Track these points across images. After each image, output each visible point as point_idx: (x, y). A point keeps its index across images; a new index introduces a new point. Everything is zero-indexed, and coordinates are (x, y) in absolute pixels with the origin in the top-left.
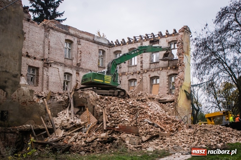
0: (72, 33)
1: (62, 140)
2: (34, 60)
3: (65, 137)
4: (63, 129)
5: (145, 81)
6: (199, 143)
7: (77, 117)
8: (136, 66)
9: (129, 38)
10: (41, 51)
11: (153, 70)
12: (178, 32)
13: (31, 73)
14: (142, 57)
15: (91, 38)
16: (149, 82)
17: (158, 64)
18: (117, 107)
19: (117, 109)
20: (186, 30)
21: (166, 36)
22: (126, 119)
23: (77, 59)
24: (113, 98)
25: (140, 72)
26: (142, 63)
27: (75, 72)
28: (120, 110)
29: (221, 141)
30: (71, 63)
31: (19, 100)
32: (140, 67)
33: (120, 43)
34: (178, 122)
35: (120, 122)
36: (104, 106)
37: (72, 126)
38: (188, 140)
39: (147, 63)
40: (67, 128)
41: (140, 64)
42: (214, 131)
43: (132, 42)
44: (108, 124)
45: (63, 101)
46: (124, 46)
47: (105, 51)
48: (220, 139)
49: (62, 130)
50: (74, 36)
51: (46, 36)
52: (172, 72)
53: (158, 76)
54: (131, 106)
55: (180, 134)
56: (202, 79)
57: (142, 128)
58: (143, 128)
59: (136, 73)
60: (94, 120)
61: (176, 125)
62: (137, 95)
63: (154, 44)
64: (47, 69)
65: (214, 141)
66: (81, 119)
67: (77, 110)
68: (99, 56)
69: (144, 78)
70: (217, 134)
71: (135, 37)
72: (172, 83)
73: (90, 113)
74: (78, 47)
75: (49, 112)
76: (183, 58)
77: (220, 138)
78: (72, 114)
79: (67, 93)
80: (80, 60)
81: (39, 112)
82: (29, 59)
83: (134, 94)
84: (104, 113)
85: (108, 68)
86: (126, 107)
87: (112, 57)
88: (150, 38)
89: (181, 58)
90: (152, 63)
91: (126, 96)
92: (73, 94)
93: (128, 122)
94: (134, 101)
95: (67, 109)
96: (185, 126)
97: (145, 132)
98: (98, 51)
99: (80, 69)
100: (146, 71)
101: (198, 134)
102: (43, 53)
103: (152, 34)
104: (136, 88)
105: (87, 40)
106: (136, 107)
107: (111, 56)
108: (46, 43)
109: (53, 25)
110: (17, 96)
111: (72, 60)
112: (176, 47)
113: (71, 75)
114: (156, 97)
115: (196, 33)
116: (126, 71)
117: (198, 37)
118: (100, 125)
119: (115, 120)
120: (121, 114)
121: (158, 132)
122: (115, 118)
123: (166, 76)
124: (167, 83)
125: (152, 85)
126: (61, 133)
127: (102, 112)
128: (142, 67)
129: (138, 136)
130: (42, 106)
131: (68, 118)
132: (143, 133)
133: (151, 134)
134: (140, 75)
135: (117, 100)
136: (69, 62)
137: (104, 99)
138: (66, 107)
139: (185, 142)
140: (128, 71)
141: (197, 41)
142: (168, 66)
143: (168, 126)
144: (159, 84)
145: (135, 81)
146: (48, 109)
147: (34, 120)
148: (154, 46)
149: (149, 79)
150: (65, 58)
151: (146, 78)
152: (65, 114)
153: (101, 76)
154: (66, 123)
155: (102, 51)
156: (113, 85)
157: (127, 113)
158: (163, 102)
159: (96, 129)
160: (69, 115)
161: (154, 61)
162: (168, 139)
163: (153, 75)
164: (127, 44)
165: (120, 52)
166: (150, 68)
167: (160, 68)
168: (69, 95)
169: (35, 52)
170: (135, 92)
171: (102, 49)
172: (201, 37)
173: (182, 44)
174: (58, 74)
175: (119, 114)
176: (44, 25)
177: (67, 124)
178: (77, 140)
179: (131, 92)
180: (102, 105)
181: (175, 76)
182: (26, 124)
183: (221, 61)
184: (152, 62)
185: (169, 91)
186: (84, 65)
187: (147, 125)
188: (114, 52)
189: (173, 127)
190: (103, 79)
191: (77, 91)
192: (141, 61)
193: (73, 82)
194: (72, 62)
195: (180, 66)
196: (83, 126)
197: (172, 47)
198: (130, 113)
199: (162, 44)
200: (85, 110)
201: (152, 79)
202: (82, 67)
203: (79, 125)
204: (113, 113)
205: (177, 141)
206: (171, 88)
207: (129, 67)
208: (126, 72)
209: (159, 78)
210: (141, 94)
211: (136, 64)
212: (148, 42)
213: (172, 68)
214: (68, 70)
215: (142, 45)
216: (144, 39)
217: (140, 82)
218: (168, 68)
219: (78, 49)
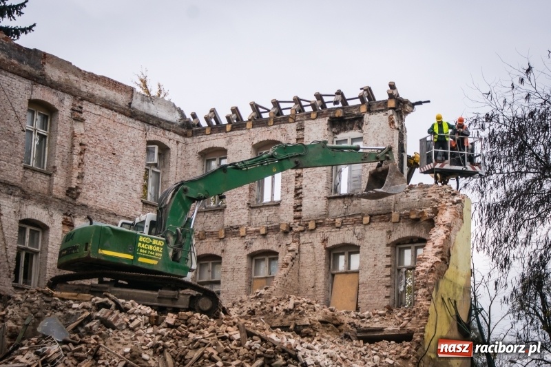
0: (55, 79)
5: (309, 260)
8: (278, 204)
9: (255, 107)
11: (338, 221)
14: (300, 175)
15: (121, 99)
16: (323, 263)
17: (355, 202)
19: (212, 359)
21: (390, 105)
23: (69, 174)
25: (291, 229)
26: (298, 194)
27: (58, 218)
28: (220, 364)
30: (46, 186)
32: (292, 210)
33: (224, 121)
39: (317, 195)
41: (290, 200)
43: (267, 120)
46: (238, 132)
47: (169, 149)
50: (62, 91)
52: (405, 231)
53: (356, 242)
56: (507, 260)
59: (276, 229)
62: (280, 308)
63: (345, 130)
68: (148, 165)
69: (304, 248)
71: (276, 103)
72: (404, 270)
74: (72, 129)
80: (81, 177)
83: (267, 306)
85: (160, 210)
87: (194, 170)
88: (331, 110)
90: (335, 198)
98: (143, 146)
99: (78, 210)
100: (312, 226)
103: (339, 93)
104: (275, 285)
105: (108, 105)
107: (188, 165)
111: (50, 175)
113: (44, 228)
114: (347, 321)
115: (489, 98)
116: (242, 223)
117: (498, 112)
123: (384, 245)
124: (388, 271)
125: (332, 275)
128: (297, 208)
134: (289, 240)
136: (39, 183)
140: (249, 224)
141: (494, 126)
142: (393, 211)
144: (357, 272)
145: (271, 260)
149: (321, 254)
150: (25, 168)
151: (313, 247)
155: (157, 147)
161: (344, 190)
163: (336, 238)
164: (249, 125)
165: (222, 152)
166: (327, 215)
167: (363, 215)
170: (274, 298)
171: (157, 138)
172: (509, 113)
179: (257, 297)
181: (416, 248)
184: (336, 191)
185: (392, 298)
186: (91, 193)
188: (200, 153)
192: (296, 189)
193: (49, 255)
194: (51, 182)
199: (372, 130)
201: (333, 252)
202: (84, 202)
207: (251, 207)
208: (241, 226)
209: (358, 252)
210: (295, 305)
211: (277, 198)
212: (324, 122)
213: (405, 218)
214: (35, 212)
215: (301, 132)
216: (308, 109)
217: (291, 263)
218: (391, 217)
219: (74, 135)
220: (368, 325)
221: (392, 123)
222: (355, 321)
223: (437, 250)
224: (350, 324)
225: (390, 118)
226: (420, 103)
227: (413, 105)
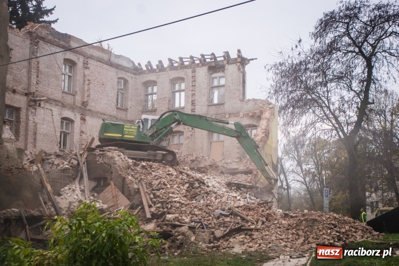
2: (12, 95)
5: (199, 136)
8: (183, 108)
9: (170, 60)
10: (25, 79)
14: (194, 94)
15: (106, 57)
16: (206, 137)
17: (221, 107)
18: (164, 180)
19: (165, 184)
23: (83, 95)
24: (156, 165)
26: (193, 103)
27: (79, 116)
28: (169, 186)
29: (339, 239)
30: (73, 101)
32: (191, 111)
33: (155, 67)
36: (141, 179)
39: (203, 104)
41: (189, 106)
43: (177, 67)
44: (152, 210)
46: (162, 73)
47: (128, 81)
48: (339, 236)
50: (79, 54)
51: (33, 53)
52: (247, 122)
60: (124, 202)
63: (216, 72)
64: (33, 110)
68: (119, 89)
71: (181, 59)
74: (84, 72)
75: (49, 187)
80: (88, 96)
81: (31, 187)
84: (141, 189)
87: (140, 91)
88: (209, 62)
90: (211, 105)
92: (85, 156)
95: (77, 183)
98: (116, 80)
99: (87, 112)
101: (302, 227)
103: (213, 54)
104: (183, 148)
105: (99, 60)
107: (137, 89)
109: (44, 33)
111: (74, 95)
113: (72, 121)
118: (137, 211)
120: (172, 193)
125: (210, 143)
127: (138, 189)
128: (193, 110)
130: (36, 176)
136: (69, 99)
142: (241, 112)
144: (223, 141)
145: (179, 135)
146: (45, 182)
150: (63, 92)
152: (73, 190)
155: (122, 80)
160: (80, 193)
161: (216, 101)
164: (168, 69)
165: (154, 83)
166: (207, 114)
167: (226, 114)
170: (184, 154)
171: (123, 76)
174: (51, 120)
175: (169, 192)
176: (30, 33)
181: (252, 129)
184: (211, 102)
185: (240, 153)
186: (93, 104)
188: (143, 83)
191: (92, 151)
192: (192, 101)
193: (75, 134)
194: (75, 99)
199: (229, 72)
202: (90, 108)
211: (182, 105)
212: (205, 69)
213: (246, 115)
214: (68, 114)
215: (194, 73)
216: (197, 62)
217: (190, 137)
218: (239, 115)
220: (231, 167)
221: (240, 69)
222: (224, 165)
223: (263, 131)
224: (222, 166)
225: (239, 67)
226: (252, 59)
227: (249, 60)
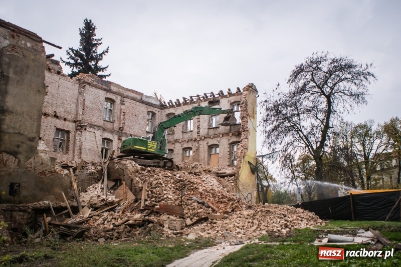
0: (115, 90)
1: (87, 221)
2: (64, 121)
3: (91, 217)
4: (91, 207)
5: (202, 150)
6: (259, 229)
7: (111, 192)
8: (192, 131)
9: (184, 99)
10: (74, 111)
12: (242, 91)
13: (60, 138)
14: (199, 121)
15: (138, 97)
16: (207, 151)
17: (217, 130)
18: (160, 181)
19: (161, 184)
20: (251, 88)
21: (228, 96)
22: (171, 196)
23: (120, 122)
24: (158, 170)
25: (196, 140)
26: (198, 128)
27: (116, 137)
28: (163, 185)
29: (286, 226)
30: (112, 126)
31: (35, 170)
33: (174, 104)
34: (236, 201)
35: (162, 200)
36: (146, 180)
37: (103, 203)
38: (245, 225)
39: (205, 128)
40: (97, 206)
41: (196, 130)
42: (279, 212)
43: (188, 103)
44: (147, 203)
45: (95, 173)
46: (178, 107)
47: (155, 114)
48: (286, 224)
49: (89, 208)
50: (117, 95)
51: (80, 93)
52: (234, 139)
53: (218, 144)
54: (178, 180)
55: (235, 216)
57: (189, 209)
58: (190, 207)
59: (191, 140)
60: (131, 197)
61: (232, 204)
62: (190, 166)
63: (214, 105)
64: (80, 133)
65: (277, 226)
66: (116, 195)
67: (112, 184)
68: (148, 119)
69: (201, 146)
70: (282, 216)
71: (191, 97)
72: (234, 152)
73: (127, 188)
74: (121, 107)
75: (75, 186)
76: (247, 122)
77: (285, 222)
78: (105, 189)
79: (101, 163)
80: (124, 123)
81: (62, 186)
82: (57, 120)
84: (144, 188)
85: (154, 133)
86: (172, 181)
88: (209, 99)
89: (244, 122)
90: (211, 128)
91: (174, 168)
92: (107, 164)
93: (172, 200)
94: (184, 173)
95: (100, 183)
96: (244, 206)
97: (192, 213)
98: (146, 113)
99: (123, 135)
100: (203, 138)
101: (258, 217)
102: (75, 113)
103: (212, 93)
105: (133, 99)
106: (184, 181)
107: (163, 119)
108: (79, 101)
109: (90, 80)
110: (33, 164)
111: (113, 123)
112: (240, 109)
113: (112, 141)
114: (214, 170)
118: (137, 204)
119: (156, 197)
120: (165, 190)
121: (209, 213)
122: (156, 194)
123: (227, 144)
124: (228, 153)
125: (210, 155)
126: (87, 213)
127: (142, 188)
128: (198, 132)
129: (183, 218)
130: (66, 178)
131: (99, 194)
132: (189, 215)
133: (199, 216)
134: (196, 143)
135: (162, 172)
136: (109, 126)
137: (146, 171)
138: (99, 180)
139: (240, 227)
140: (183, 138)
142: (230, 132)
143: (222, 205)
144: (218, 154)
146: (73, 182)
147: (54, 195)
148: (213, 107)
149: (206, 148)
150: (104, 121)
151: (204, 146)
152: (96, 188)
153: (144, 142)
154: (96, 200)
155: (151, 113)
156: (159, 153)
157: (172, 189)
158: (221, 176)
159: (132, 208)
160: (101, 190)
161: (214, 126)
162: (219, 222)
163: (211, 142)
164: (182, 105)
165: (173, 114)
166: (208, 135)
167: (220, 134)
168: (103, 166)
169: (65, 111)
170: (189, 163)
171: (152, 110)
172: (272, 99)
173: (246, 105)
174: (94, 139)
175: (163, 190)
176: (79, 80)
177: (96, 202)
178: (106, 222)
180: (143, 178)
181: (238, 145)
182: (43, 201)
183: (295, 128)
184: (211, 126)
185: (230, 162)
187: (195, 204)
188: (166, 115)
189: (228, 207)
190: (147, 147)
191: (112, 160)
192: (198, 126)
194: (113, 125)
195: (243, 131)
196: (117, 205)
197: (235, 109)
198: (177, 189)
199: (223, 105)
200: (121, 184)
201: (210, 147)
202: (125, 132)
203: (112, 203)
204: (155, 188)
205: (230, 226)
206: (233, 159)
207: (183, 133)
208: (180, 139)
209: (218, 147)
210: (195, 165)
211: (192, 129)
212: (206, 103)
213: (234, 135)
214: (108, 135)
216: (201, 99)
217: (196, 151)
218: (229, 135)
219: (121, 109)
220: (220, 172)
